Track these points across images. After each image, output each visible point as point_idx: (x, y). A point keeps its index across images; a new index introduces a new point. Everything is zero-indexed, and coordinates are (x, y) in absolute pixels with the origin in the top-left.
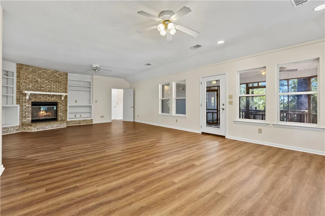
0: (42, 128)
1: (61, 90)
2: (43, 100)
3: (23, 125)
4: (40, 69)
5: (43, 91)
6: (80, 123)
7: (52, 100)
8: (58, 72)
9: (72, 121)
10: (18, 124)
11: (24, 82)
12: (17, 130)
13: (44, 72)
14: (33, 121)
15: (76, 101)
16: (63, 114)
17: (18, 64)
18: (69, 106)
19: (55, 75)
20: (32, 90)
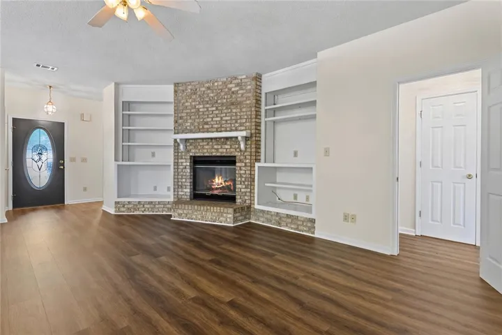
1: (241, 125)
2: (207, 151)
4: (201, 84)
5: (207, 131)
6: (279, 224)
7: (224, 150)
8: (235, 78)
9: (264, 212)
10: (172, 199)
11: (181, 118)
12: (169, 210)
13: (209, 88)
15: (296, 154)
16: (247, 187)
17: (176, 85)
18: (256, 168)
19: (230, 89)
20: (191, 131)
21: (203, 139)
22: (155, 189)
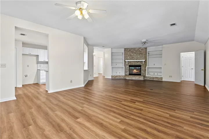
0: (131, 78)
1: (143, 58)
2: (133, 64)
3: (126, 75)
4: (132, 49)
5: (134, 60)
6: (153, 79)
7: (138, 64)
8: (141, 48)
9: (149, 77)
10: (124, 75)
11: (126, 56)
12: (124, 77)
13: (134, 50)
14: (130, 74)
15: (154, 64)
16: (144, 72)
17: (125, 49)
18: (147, 68)
19: (139, 50)
20: (129, 59)
21: (132, 61)
22: (117, 73)
